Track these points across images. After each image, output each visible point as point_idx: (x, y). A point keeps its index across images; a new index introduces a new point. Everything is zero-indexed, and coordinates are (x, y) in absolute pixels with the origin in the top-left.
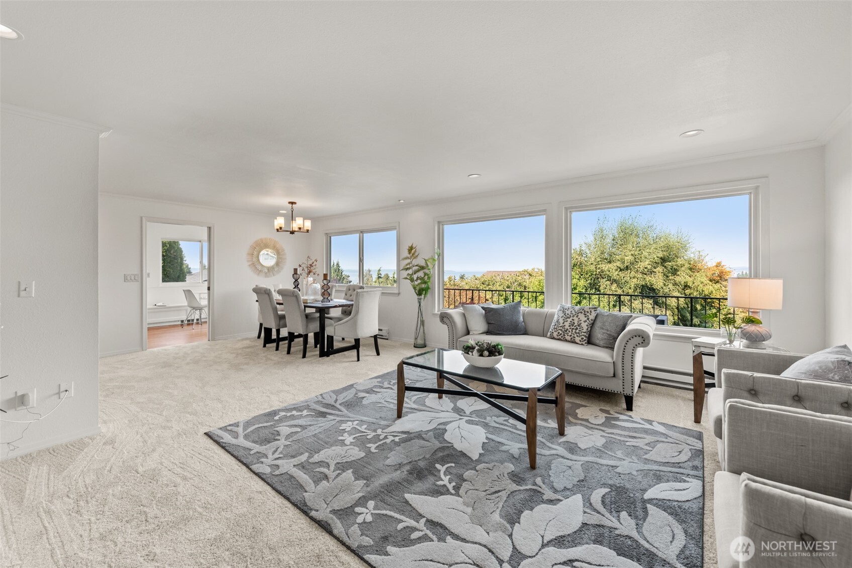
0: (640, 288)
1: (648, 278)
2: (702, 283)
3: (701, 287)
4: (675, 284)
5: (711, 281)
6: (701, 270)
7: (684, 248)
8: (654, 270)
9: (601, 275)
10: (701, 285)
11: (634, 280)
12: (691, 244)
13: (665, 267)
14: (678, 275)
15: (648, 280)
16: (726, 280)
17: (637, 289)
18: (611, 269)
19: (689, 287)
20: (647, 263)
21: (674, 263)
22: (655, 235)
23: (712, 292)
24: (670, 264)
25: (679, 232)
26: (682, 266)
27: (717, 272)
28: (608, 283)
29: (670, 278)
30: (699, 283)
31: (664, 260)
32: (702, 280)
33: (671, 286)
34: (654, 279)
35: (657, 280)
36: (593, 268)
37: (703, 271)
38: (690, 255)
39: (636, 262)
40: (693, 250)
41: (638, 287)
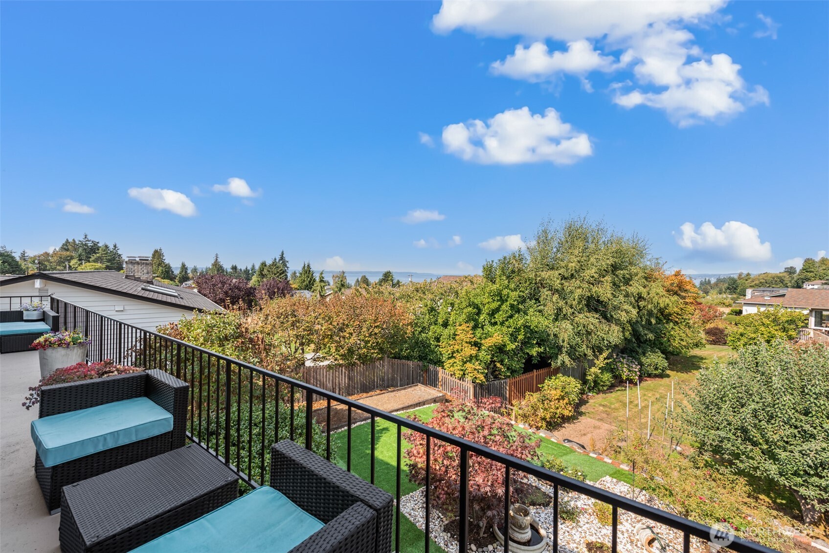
0: (585, 299)
1: (594, 289)
2: (657, 294)
3: (656, 299)
4: (627, 295)
5: (668, 291)
6: (657, 279)
7: (641, 255)
8: (602, 279)
9: (542, 284)
10: (656, 298)
11: (578, 290)
12: (647, 250)
13: (617, 276)
14: (631, 285)
15: (594, 290)
16: (686, 290)
17: (582, 301)
18: (553, 277)
19: (643, 298)
20: (593, 271)
21: (626, 272)
22: (606, 240)
23: (668, 305)
24: (622, 272)
25: (635, 237)
26: (636, 275)
27: (676, 281)
28: (549, 292)
29: (622, 288)
30: (655, 295)
31: (615, 268)
32: (658, 291)
33: (621, 298)
34: (601, 290)
35: (604, 291)
36: (532, 275)
37: (659, 281)
38: (647, 262)
39: (583, 269)
40: (649, 257)
41: (583, 298)
